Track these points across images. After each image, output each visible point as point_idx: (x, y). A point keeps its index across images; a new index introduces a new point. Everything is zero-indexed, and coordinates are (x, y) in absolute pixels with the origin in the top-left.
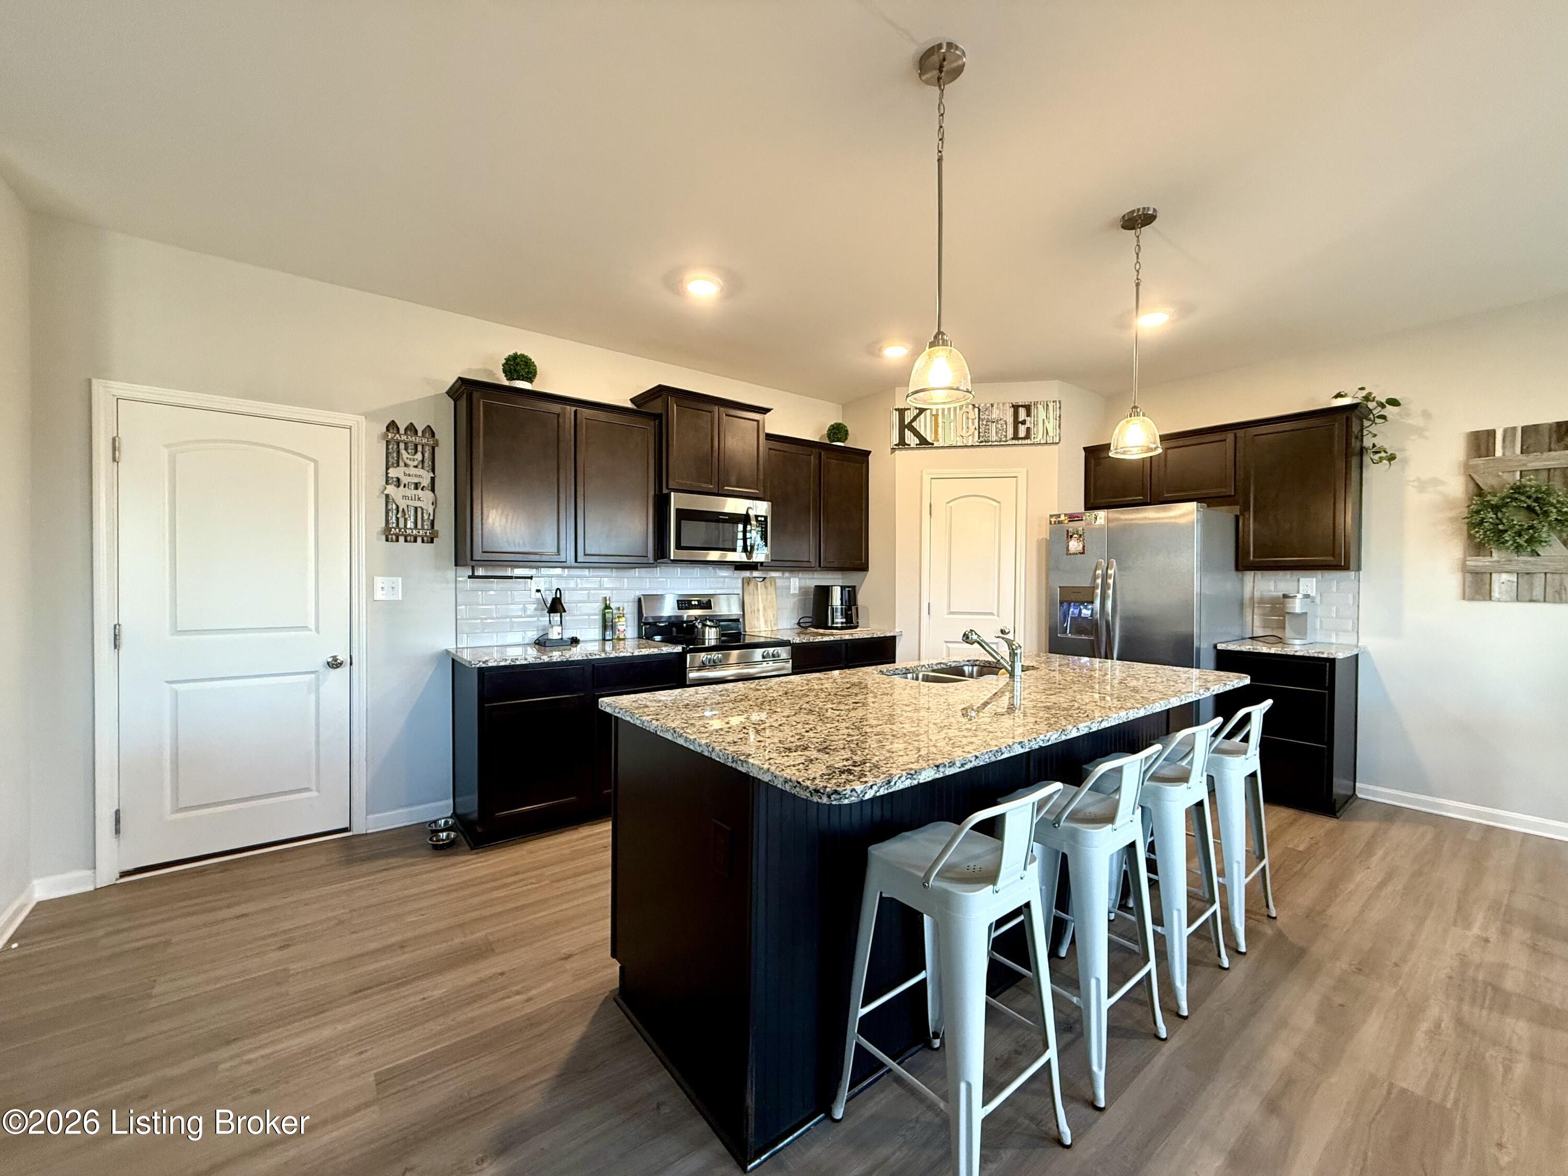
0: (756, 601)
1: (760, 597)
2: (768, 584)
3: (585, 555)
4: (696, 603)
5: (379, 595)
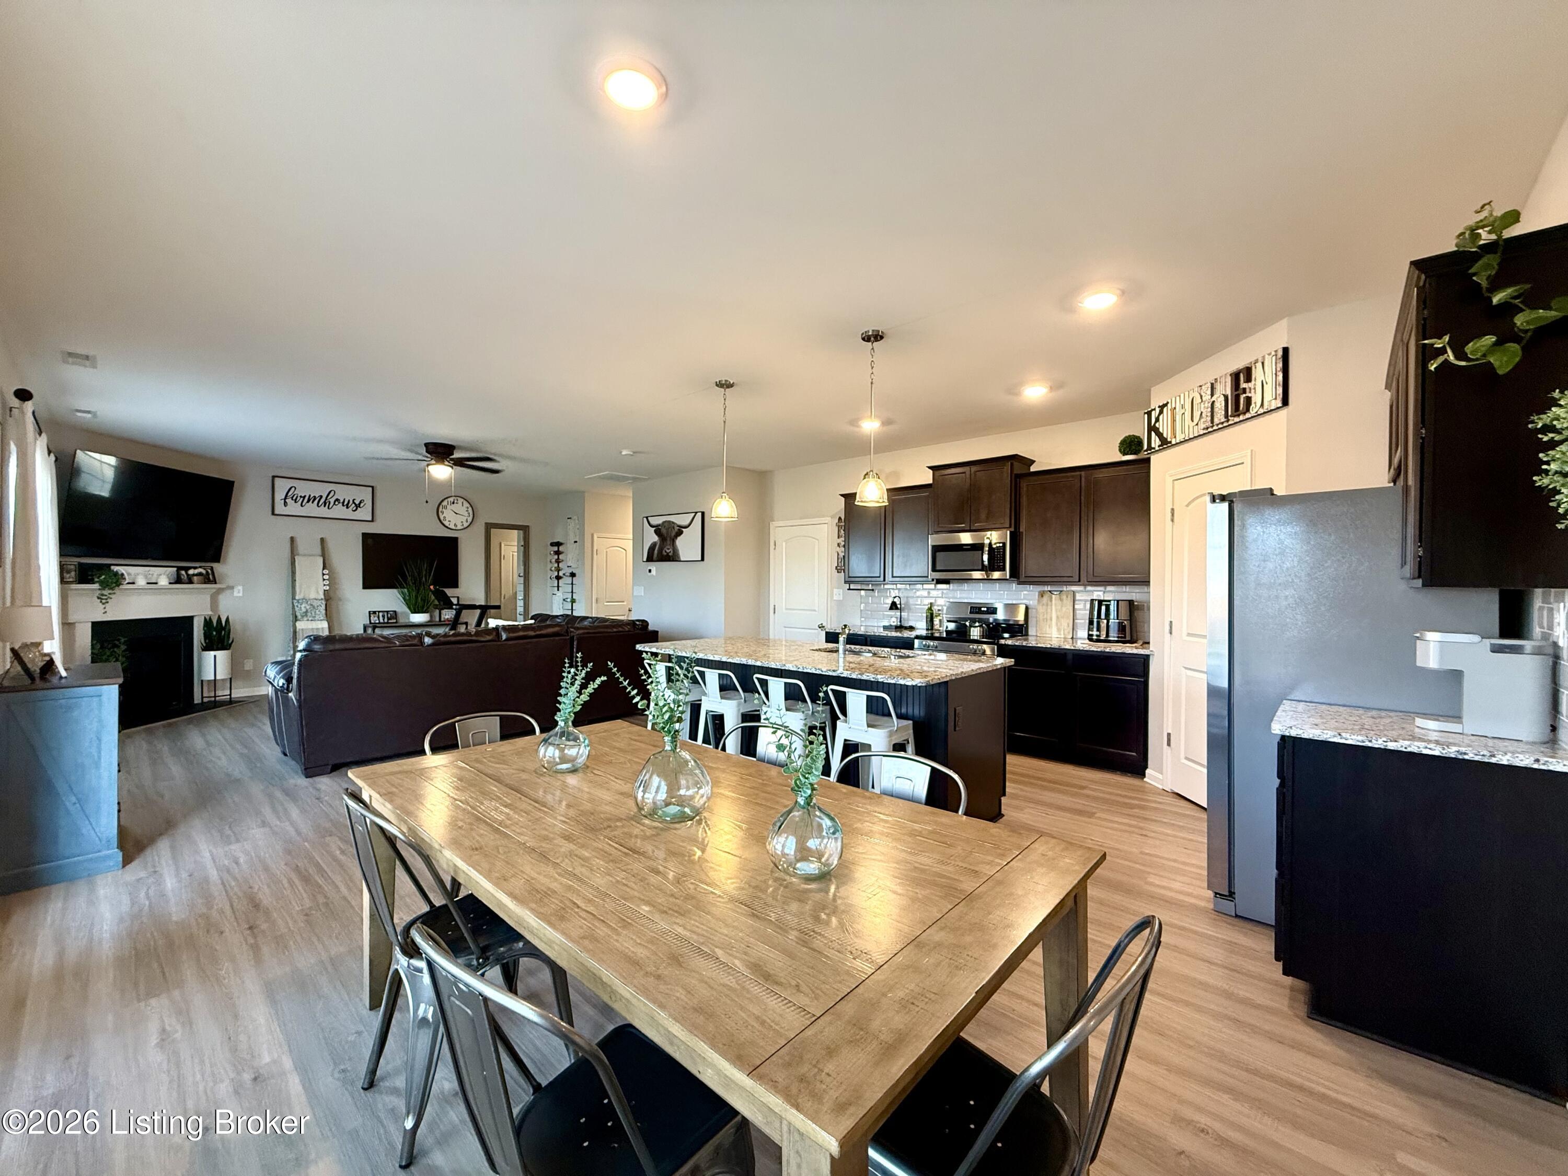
0: (1049, 610)
1: (1053, 607)
2: (1064, 597)
3: (893, 577)
4: (985, 609)
5: (835, 598)
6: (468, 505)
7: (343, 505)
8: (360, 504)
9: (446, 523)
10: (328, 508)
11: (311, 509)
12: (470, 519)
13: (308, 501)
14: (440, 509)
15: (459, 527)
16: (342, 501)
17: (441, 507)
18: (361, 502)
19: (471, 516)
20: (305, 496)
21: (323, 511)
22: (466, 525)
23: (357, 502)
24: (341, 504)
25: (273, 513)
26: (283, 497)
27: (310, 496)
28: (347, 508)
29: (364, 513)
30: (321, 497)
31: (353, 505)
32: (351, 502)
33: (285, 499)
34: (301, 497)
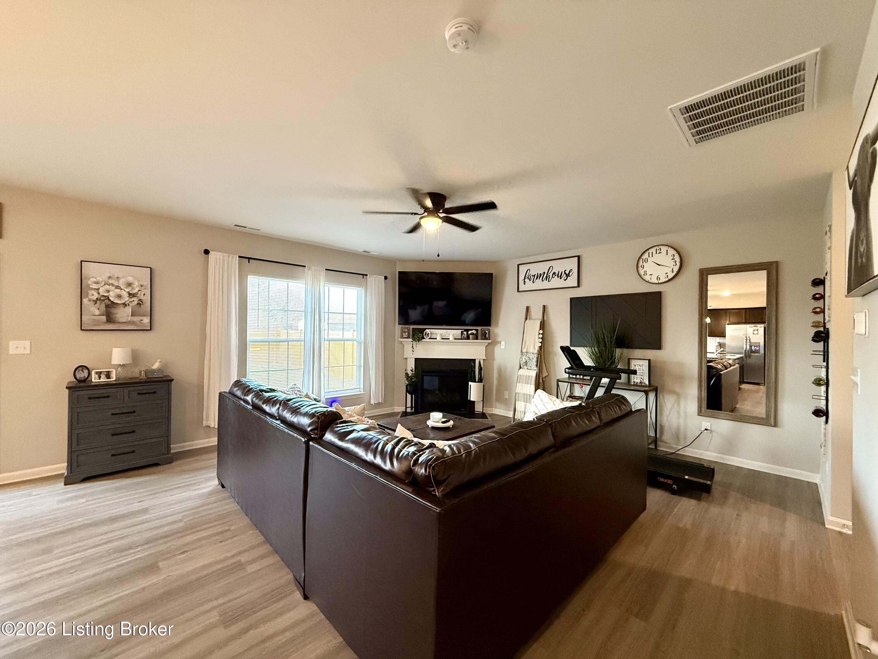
6: (674, 252)
7: (558, 277)
8: (569, 274)
9: (647, 278)
10: (549, 281)
11: (539, 284)
12: (676, 269)
13: (537, 279)
14: (641, 263)
15: (663, 280)
16: (557, 274)
17: (641, 261)
18: (570, 272)
19: (678, 264)
20: (535, 276)
21: (546, 284)
22: (671, 275)
23: (567, 272)
24: (556, 276)
25: (518, 291)
26: (523, 279)
27: (538, 274)
28: (561, 278)
29: (572, 281)
30: (544, 273)
31: (565, 275)
32: (563, 273)
33: (525, 279)
34: (533, 276)
